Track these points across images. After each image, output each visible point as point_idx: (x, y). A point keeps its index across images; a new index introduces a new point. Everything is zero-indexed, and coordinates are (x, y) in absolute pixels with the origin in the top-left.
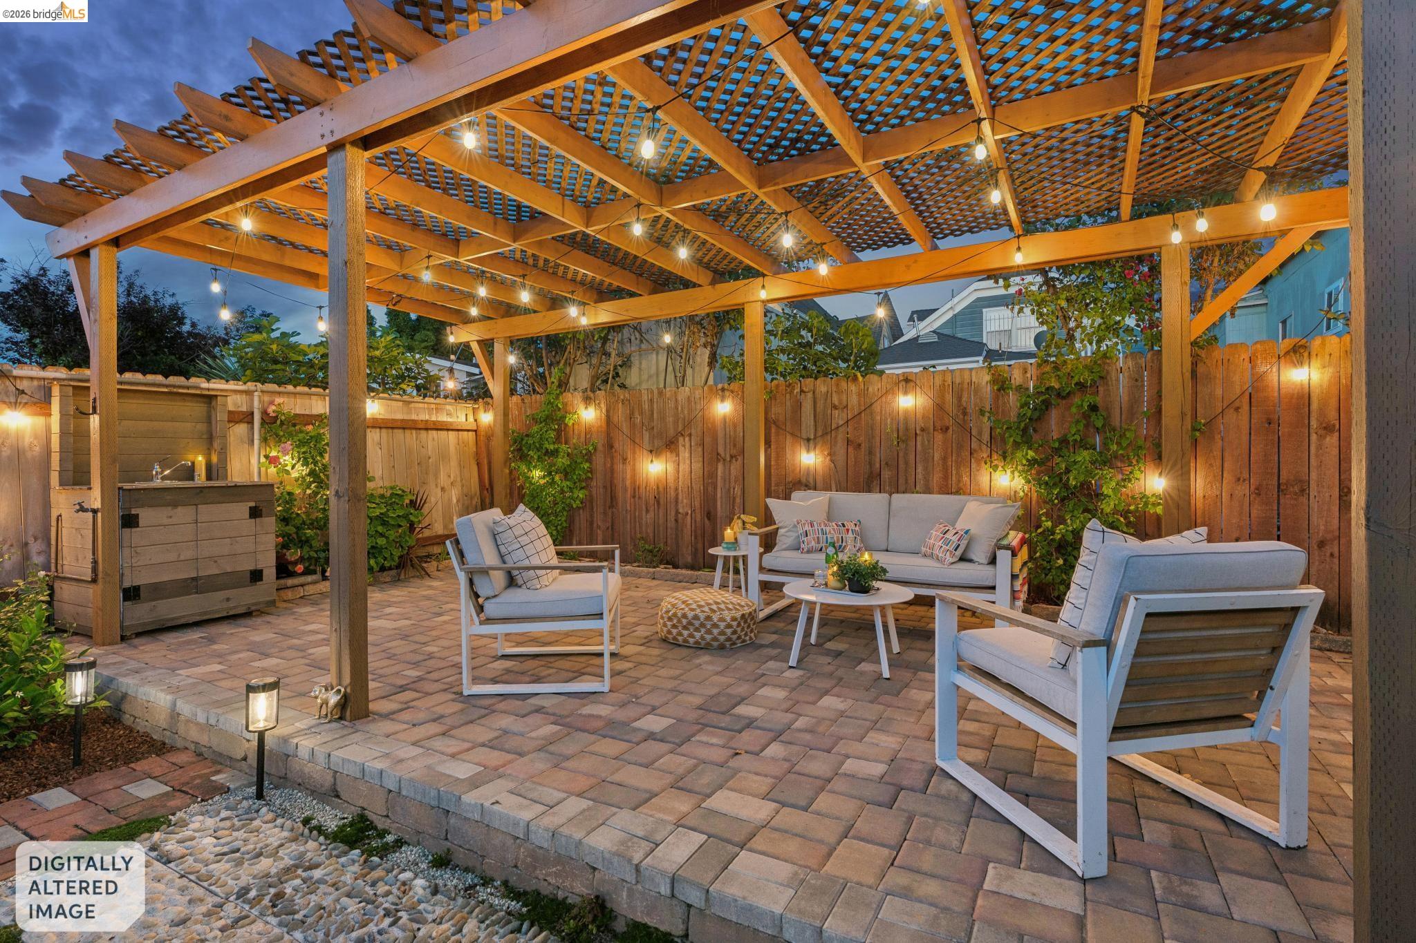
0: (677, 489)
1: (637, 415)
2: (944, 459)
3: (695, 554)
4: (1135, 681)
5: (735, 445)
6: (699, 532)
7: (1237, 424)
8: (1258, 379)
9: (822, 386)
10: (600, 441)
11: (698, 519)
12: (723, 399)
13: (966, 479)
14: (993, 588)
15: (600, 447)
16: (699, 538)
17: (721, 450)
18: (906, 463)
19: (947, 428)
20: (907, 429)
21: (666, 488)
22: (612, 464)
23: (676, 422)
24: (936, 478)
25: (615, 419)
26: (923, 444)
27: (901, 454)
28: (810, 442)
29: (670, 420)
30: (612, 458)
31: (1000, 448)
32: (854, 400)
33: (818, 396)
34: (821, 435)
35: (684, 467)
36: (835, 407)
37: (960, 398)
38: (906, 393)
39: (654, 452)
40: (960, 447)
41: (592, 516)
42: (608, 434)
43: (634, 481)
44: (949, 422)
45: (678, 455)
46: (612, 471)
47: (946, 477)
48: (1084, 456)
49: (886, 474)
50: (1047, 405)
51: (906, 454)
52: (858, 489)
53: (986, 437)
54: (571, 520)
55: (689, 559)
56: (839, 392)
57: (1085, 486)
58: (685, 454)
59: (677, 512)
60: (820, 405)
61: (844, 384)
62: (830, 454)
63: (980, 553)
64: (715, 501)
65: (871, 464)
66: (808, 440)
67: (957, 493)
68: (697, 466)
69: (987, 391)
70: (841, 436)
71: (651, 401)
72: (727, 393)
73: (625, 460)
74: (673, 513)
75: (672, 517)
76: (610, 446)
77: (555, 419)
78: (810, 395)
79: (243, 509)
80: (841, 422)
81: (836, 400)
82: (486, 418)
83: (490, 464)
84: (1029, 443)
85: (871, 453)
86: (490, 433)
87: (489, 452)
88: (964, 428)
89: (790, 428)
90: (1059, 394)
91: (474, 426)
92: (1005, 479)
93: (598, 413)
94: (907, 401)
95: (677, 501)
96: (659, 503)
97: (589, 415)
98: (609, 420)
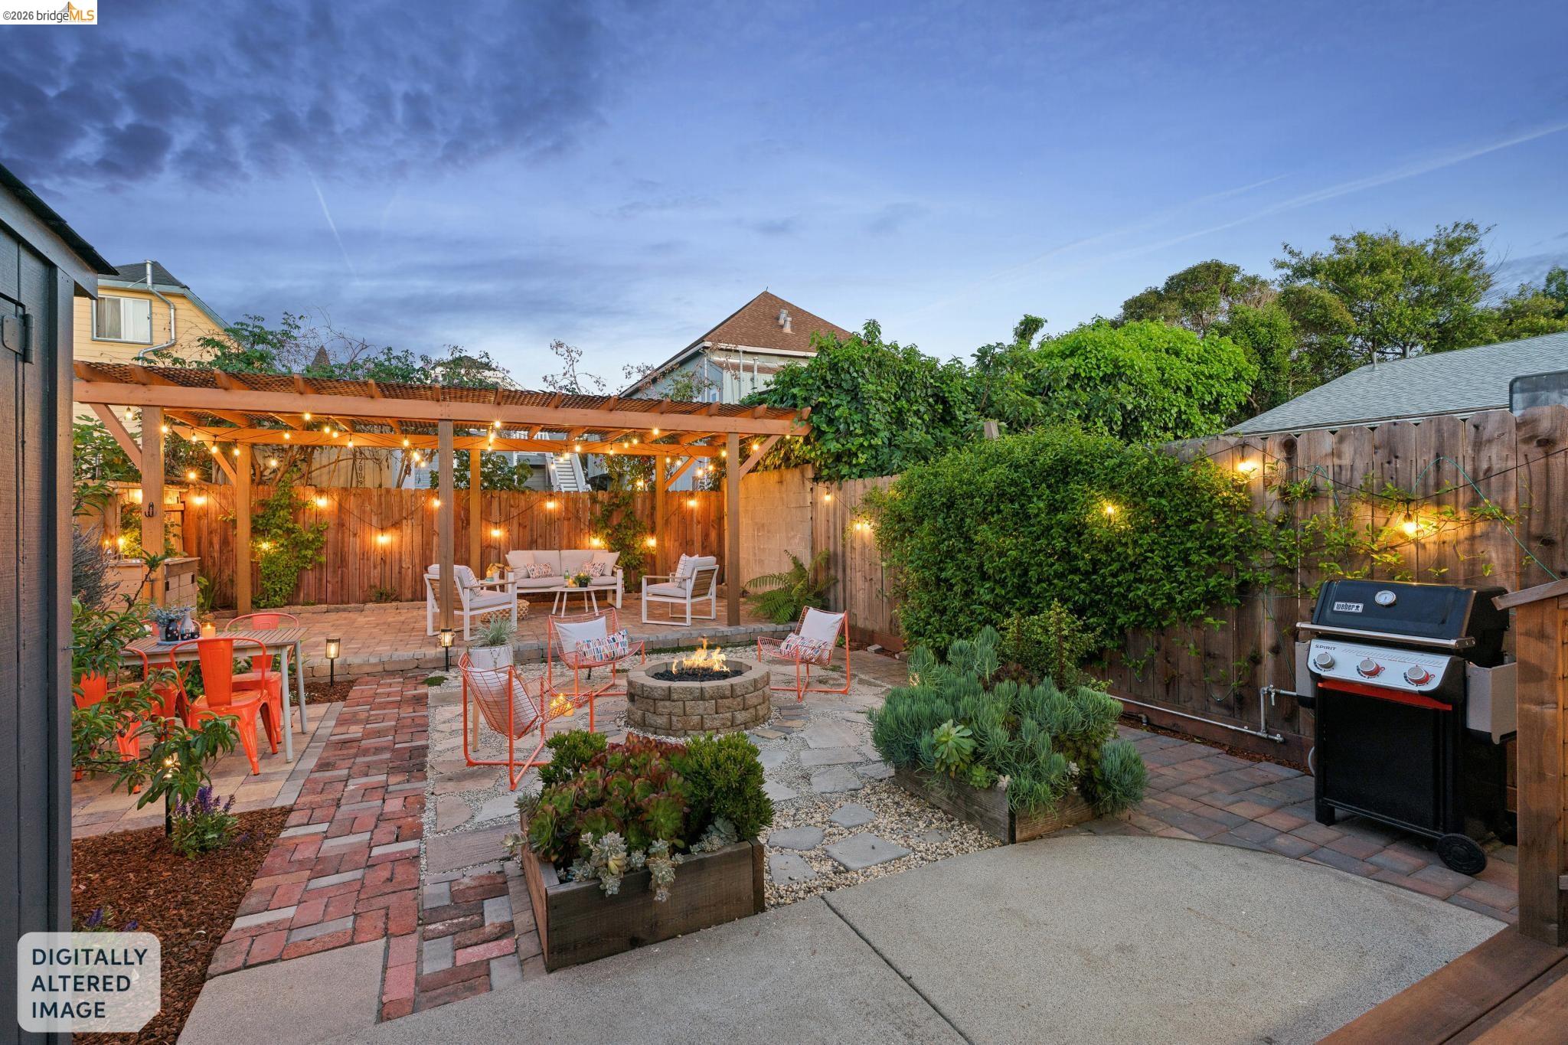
0: (400, 553)
1: (367, 504)
2: (569, 533)
4: (695, 585)
7: (674, 520)
8: (680, 505)
10: (331, 521)
11: (418, 570)
13: (578, 542)
14: (615, 584)
17: (436, 528)
18: (550, 535)
19: (569, 518)
20: (551, 518)
21: (391, 553)
22: (343, 538)
23: (401, 510)
24: (565, 542)
25: (347, 507)
26: (558, 524)
27: (548, 531)
28: (497, 524)
30: (343, 533)
31: (595, 527)
32: (523, 503)
33: (502, 500)
34: (505, 521)
35: (407, 539)
36: (512, 506)
38: (550, 501)
39: (383, 529)
40: (576, 527)
41: (321, 574)
42: (339, 517)
43: (363, 547)
44: (570, 515)
45: (402, 531)
46: (343, 542)
47: (572, 541)
48: (629, 531)
49: (540, 541)
50: (611, 512)
51: (550, 530)
53: (587, 523)
54: (300, 578)
55: (410, 596)
56: (514, 498)
57: (632, 544)
58: (407, 530)
59: (401, 567)
60: (503, 505)
61: (516, 495)
62: (508, 531)
63: (608, 572)
64: (431, 557)
65: (532, 536)
67: (576, 548)
68: (418, 539)
69: (589, 502)
70: (515, 521)
71: (380, 496)
73: (355, 534)
74: (397, 568)
75: (396, 569)
76: (341, 525)
77: (297, 508)
78: (497, 499)
80: (515, 514)
81: (512, 503)
82: (198, 501)
83: (199, 539)
84: (607, 526)
85: (532, 530)
86: (204, 513)
87: (199, 530)
88: (578, 519)
89: (486, 517)
90: (618, 506)
91: (181, 507)
92: (596, 542)
93: (330, 501)
94: (551, 505)
95: (400, 561)
96: (385, 562)
97: (322, 503)
98: (340, 506)
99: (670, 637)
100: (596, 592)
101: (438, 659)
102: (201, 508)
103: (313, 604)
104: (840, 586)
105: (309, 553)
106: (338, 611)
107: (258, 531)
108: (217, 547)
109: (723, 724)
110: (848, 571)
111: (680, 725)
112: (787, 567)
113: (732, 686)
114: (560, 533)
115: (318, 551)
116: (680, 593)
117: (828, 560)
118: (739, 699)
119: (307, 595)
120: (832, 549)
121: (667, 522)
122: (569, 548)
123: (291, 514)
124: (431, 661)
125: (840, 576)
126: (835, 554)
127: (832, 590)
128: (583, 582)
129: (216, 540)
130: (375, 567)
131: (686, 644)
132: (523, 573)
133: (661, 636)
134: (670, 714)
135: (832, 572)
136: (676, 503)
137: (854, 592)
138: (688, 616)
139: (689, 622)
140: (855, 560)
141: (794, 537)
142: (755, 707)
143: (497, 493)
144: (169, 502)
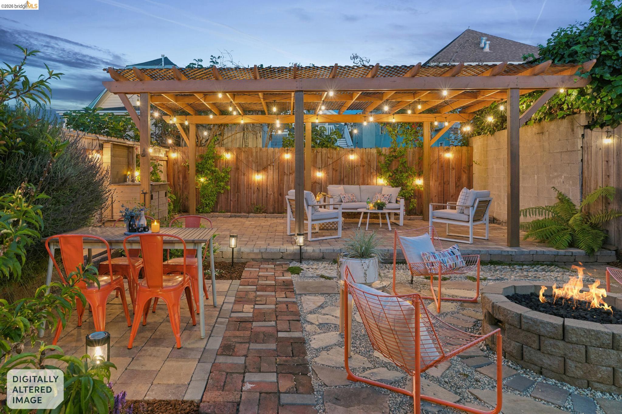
0: (267, 185)
1: (250, 157)
2: (363, 175)
3: (274, 209)
5: (292, 169)
6: (276, 201)
7: (435, 167)
8: (440, 156)
9: (324, 150)
10: (232, 166)
11: (276, 195)
12: (287, 153)
13: (369, 181)
14: (399, 209)
15: (233, 169)
16: (277, 203)
17: (286, 171)
18: (352, 176)
19: (364, 166)
20: (352, 166)
21: (262, 185)
22: (238, 176)
23: (267, 160)
24: (361, 181)
25: (240, 158)
26: (357, 170)
27: (350, 174)
28: (320, 169)
29: (265, 159)
30: (238, 173)
31: (379, 172)
32: (335, 156)
33: (323, 154)
34: (324, 166)
35: (270, 177)
36: (329, 158)
37: (368, 157)
38: (352, 154)
39: (258, 171)
40: (368, 172)
41: (228, 196)
42: (237, 164)
43: (248, 181)
44: (365, 164)
45: (268, 173)
46: (238, 178)
47: (364, 180)
49: (345, 180)
51: (352, 173)
52: (336, 183)
53: (375, 169)
54: (218, 198)
55: (272, 211)
56: (330, 153)
57: (403, 183)
58: (271, 172)
59: (267, 194)
60: (324, 156)
61: (331, 151)
62: (327, 173)
63: (394, 201)
64: (283, 188)
65: (341, 176)
66: (320, 168)
67: (367, 185)
68: (276, 177)
69: (376, 156)
70: (331, 167)
71: (257, 152)
72: (289, 151)
73: (244, 174)
74: (265, 194)
76: (237, 169)
77: (217, 159)
78: (320, 153)
80: (331, 163)
81: (329, 156)
82: (174, 155)
83: (174, 175)
84: (388, 171)
85: (340, 173)
86: (176, 162)
87: (174, 170)
88: (369, 166)
89: (314, 164)
90: (396, 157)
91: (166, 158)
92: (381, 181)
93: (232, 156)
94: (352, 157)
95: (267, 190)
96: (259, 190)
97: (228, 156)
98: (237, 158)
102: (175, 159)
103: (224, 212)
105: (222, 184)
106: (235, 216)
107: (199, 171)
108: (181, 180)
114: (358, 175)
115: (226, 183)
119: (221, 207)
121: (430, 169)
122: (363, 184)
123: (214, 162)
129: (181, 176)
130: (254, 193)
132: (338, 199)
143: (320, 149)
144: (161, 155)
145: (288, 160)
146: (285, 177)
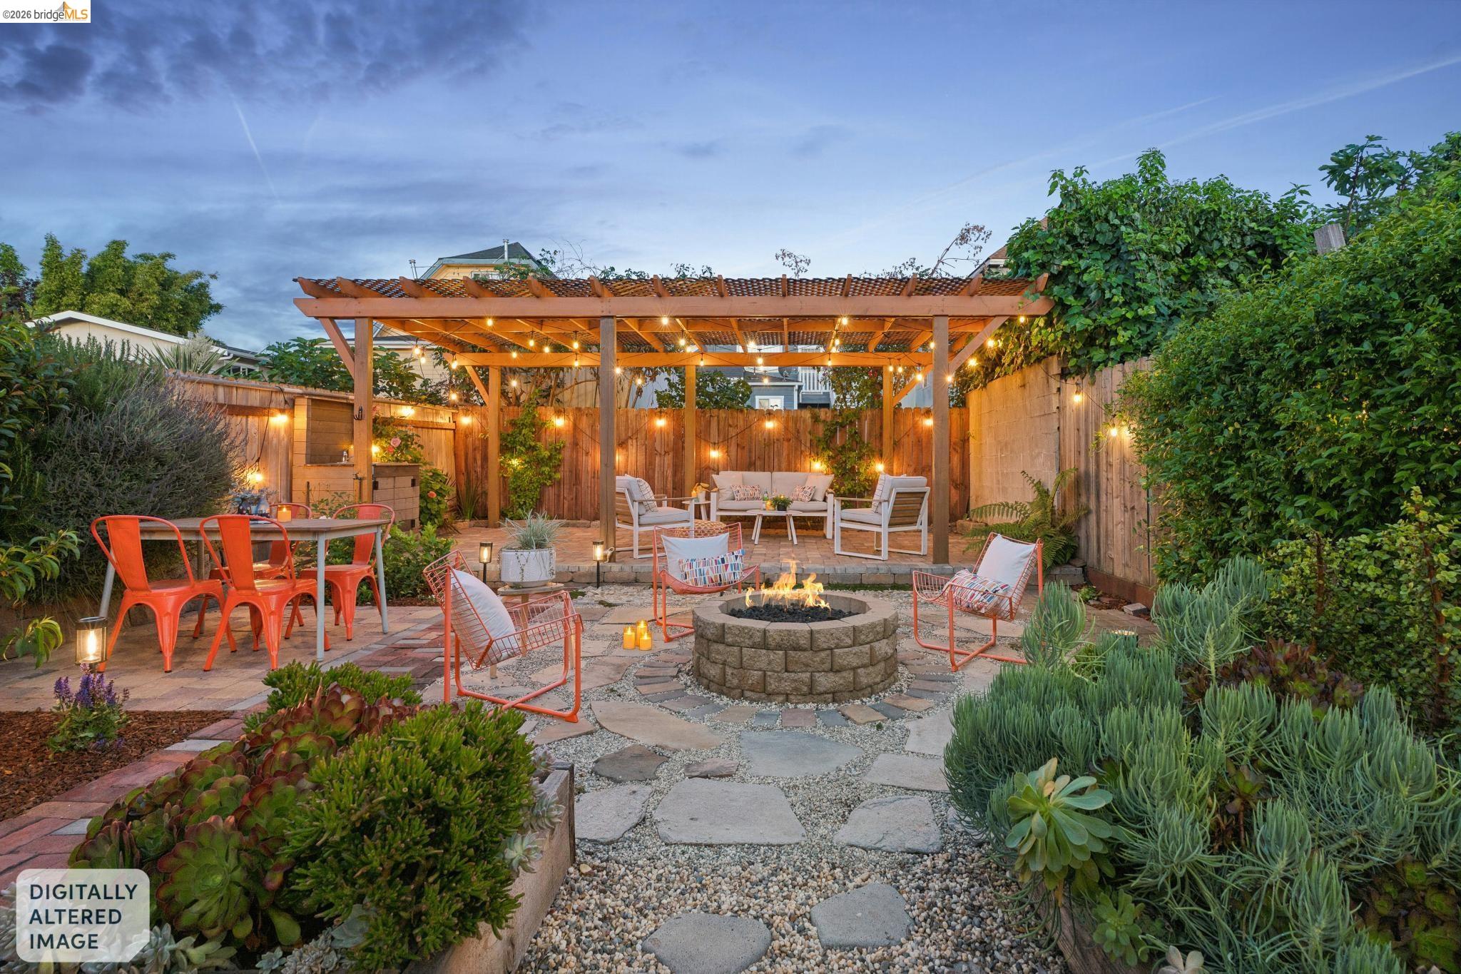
2: (788, 454)
4: (894, 510)
5: (667, 445)
7: (908, 442)
8: (913, 425)
9: (723, 414)
10: (567, 440)
12: (660, 417)
13: (799, 464)
14: (825, 511)
15: (568, 444)
17: (658, 448)
18: (769, 456)
19: (790, 439)
20: (769, 439)
22: (577, 457)
23: (627, 429)
24: (784, 465)
25: (580, 426)
26: (777, 447)
27: (766, 452)
28: (715, 445)
29: (623, 428)
30: (577, 452)
31: (815, 450)
32: (741, 423)
33: (721, 419)
34: (723, 442)
36: (730, 426)
38: (769, 420)
40: (796, 449)
41: (559, 491)
42: (574, 436)
44: (790, 436)
46: (577, 460)
47: (789, 463)
48: (853, 454)
49: (758, 463)
51: (769, 452)
53: (808, 444)
54: (541, 494)
56: (733, 418)
57: (853, 468)
58: (632, 450)
60: (722, 424)
61: (737, 414)
62: (727, 452)
63: (819, 497)
65: (750, 456)
66: (715, 443)
68: (641, 458)
69: (809, 421)
70: (734, 441)
72: (665, 416)
73: (587, 454)
76: (575, 444)
77: (538, 427)
78: (716, 418)
79: (408, 480)
80: (733, 435)
81: (730, 422)
82: (466, 421)
83: (466, 455)
84: (828, 448)
85: (750, 451)
86: (469, 432)
87: (466, 447)
88: (798, 439)
89: (703, 437)
90: (841, 425)
91: (452, 426)
92: (818, 465)
93: (567, 422)
94: (770, 425)
97: (559, 422)
98: (575, 427)
99: (850, 571)
100: (795, 519)
101: (589, 574)
102: (468, 427)
104: (1093, 518)
105: (548, 470)
106: (573, 526)
107: (509, 448)
108: (479, 462)
109: (796, 689)
110: (1103, 498)
111: (735, 682)
112: (1031, 496)
113: (811, 632)
114: (779, 455)
115: (556, 468)
116: (875, 519)
117: (1077, 482)
118: (823, 654)
119: (549, 510)
120: (1082, 468)
121: (896, 445)
122: (784, 470)
123: (533, 432)
124: (584, 575)
125: (1093, 506)
126: (1087, 473)
127: (1083, 525)
128: (782, 505)
129: (479, 457)
131: (872, 580)
132: (729, 494)
133: (840, 569)
134: (724, 663)
135: (1083, 499)
136: (909, 422)
137: (1110, 527)
138: (885, 548)
139: (884, 556)
140: (1112, 480)
141: (1039, 454)
142: (854, 669)
143: (715, 412)
144: (440, 420)
145: (661, 430)
146: (657, 459)
